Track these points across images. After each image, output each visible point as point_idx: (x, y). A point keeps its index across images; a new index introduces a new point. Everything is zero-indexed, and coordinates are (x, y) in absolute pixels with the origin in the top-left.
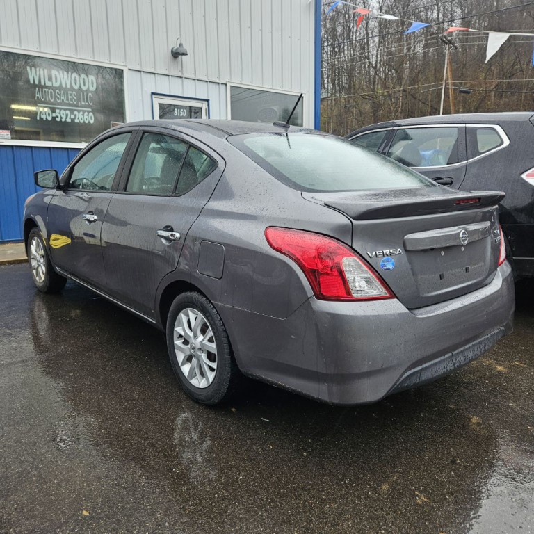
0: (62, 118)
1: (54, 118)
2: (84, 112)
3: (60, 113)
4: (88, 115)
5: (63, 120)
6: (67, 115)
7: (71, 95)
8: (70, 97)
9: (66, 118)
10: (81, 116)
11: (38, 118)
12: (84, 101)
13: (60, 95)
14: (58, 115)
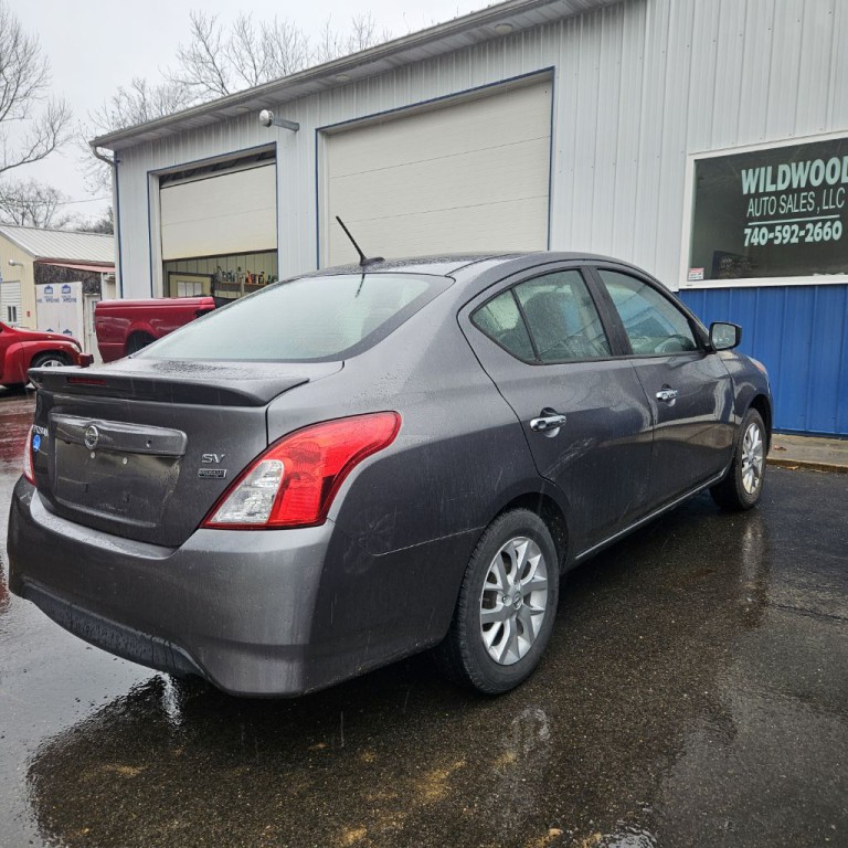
0: (783, 238)
1: (770, 241)
2: (824, 222)
3: (781, 231)
4: (831, 227)
5: (785, 241)
6: (793, 232)
7: (805, 197)
8: (802, 202)
9: (791, 237)
10: (817, 230)
11: (746, 244)
12: (827, 204)
13: (786, 203)
14: (778, 234)
